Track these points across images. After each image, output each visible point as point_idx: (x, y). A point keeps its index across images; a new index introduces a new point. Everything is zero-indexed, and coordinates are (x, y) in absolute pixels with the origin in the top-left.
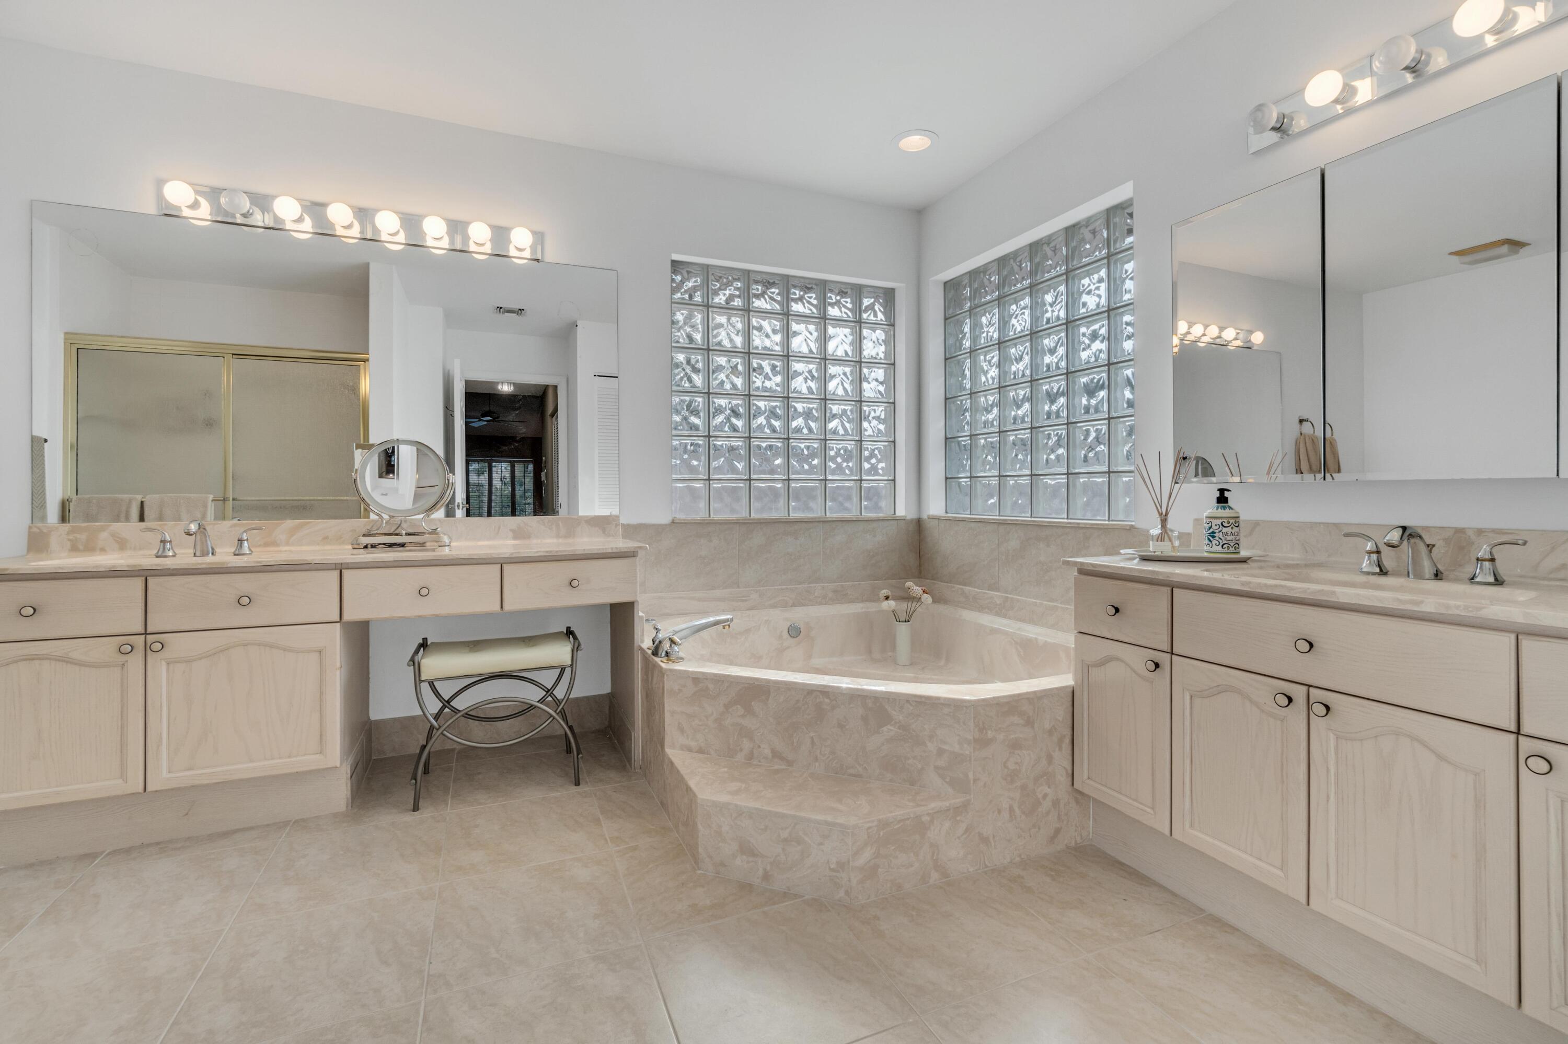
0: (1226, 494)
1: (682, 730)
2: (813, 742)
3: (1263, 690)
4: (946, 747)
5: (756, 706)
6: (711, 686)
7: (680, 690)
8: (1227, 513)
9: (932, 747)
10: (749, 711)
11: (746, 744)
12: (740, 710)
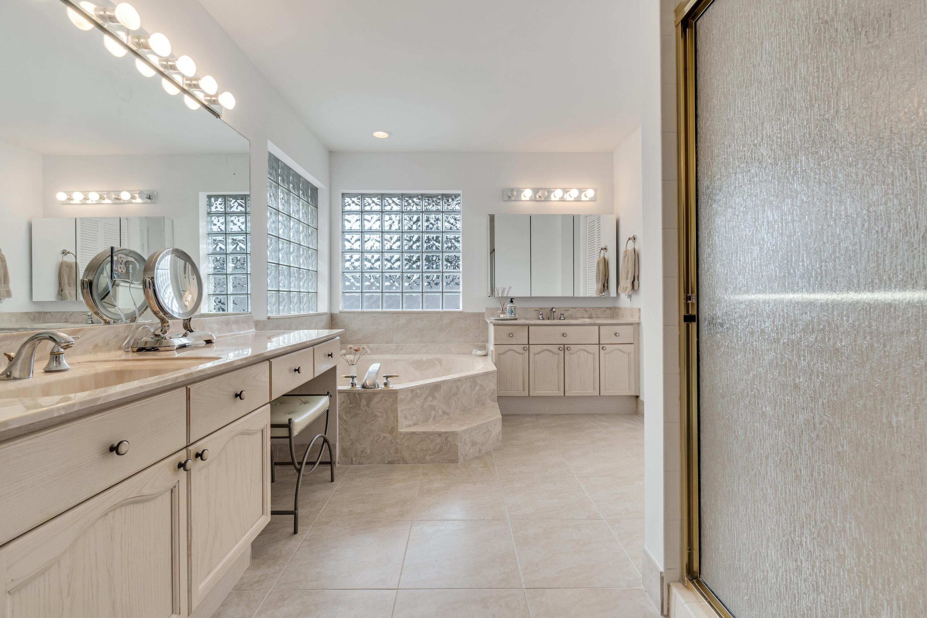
0: (513, 300)
1: (406, 418)
2: (456, 402)
3: (554, 348)
4: (491, 388)
5: (436, 394)
6: (419, 391)
7: (405, 398)
8: (513, 305)
9: (488, 390)
10: (434, 398)
11: (433, 413)
12: (430, 398)
